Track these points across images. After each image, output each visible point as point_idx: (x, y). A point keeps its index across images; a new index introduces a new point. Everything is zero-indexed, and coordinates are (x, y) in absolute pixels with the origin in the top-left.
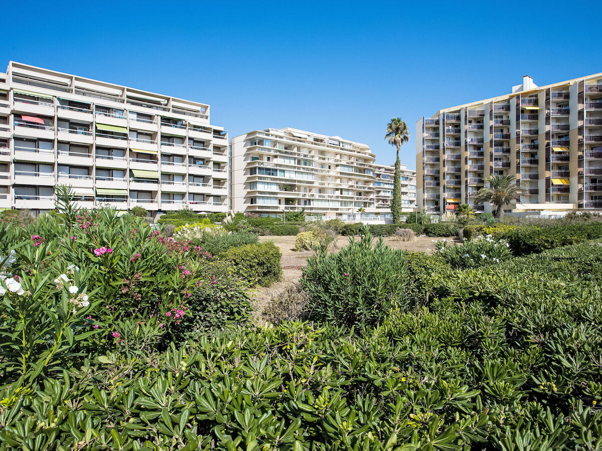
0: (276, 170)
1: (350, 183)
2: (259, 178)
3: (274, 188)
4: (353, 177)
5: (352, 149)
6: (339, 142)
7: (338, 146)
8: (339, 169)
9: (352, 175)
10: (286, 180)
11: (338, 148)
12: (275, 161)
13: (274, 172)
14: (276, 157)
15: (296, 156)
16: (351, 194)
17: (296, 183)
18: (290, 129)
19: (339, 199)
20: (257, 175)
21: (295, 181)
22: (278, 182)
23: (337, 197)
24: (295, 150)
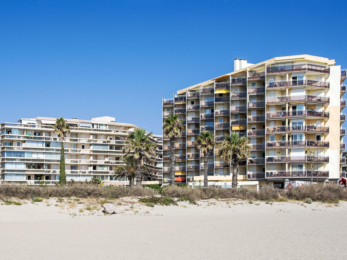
0: (24, 152)
1: (107, 160)
2: (7, 159)
3: (23, 167)
4: (109, 154)
5: (108, 129)
6: (93, 125)
7: (91, 128)
8: (92, 148)
9: (107, 152)
10: (34, 160)
11: (91, 130)
12: (24, 145)
13: (22, 154)
14: (24, 142)
15: (44, 140)
16: (106, 169)
17: (44, 162)
18: (39, 118)
19: (92, 174)
20: (6, 157)
21: (43, 160)
22: (26, 162)
23: (90, 172)
24: (44, 135)
